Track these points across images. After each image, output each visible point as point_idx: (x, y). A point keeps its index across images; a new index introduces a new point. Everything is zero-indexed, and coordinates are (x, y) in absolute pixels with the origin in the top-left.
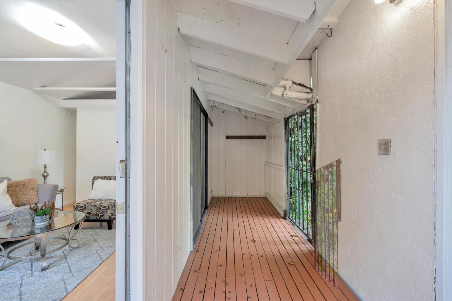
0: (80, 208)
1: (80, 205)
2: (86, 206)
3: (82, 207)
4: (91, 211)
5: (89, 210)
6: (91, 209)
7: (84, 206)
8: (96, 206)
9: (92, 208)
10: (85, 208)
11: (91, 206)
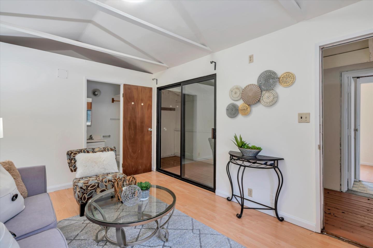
0: (91, 187)
1: (91, 185)
2: (99, 184)
3: (94, 185)
4: (106, 188)
5: (103, 187)
6: (106, 186)
7: (97, 185)
8: (111, 181)
9: (106, 184)
10: (98, 187)
11: (105, 182)
